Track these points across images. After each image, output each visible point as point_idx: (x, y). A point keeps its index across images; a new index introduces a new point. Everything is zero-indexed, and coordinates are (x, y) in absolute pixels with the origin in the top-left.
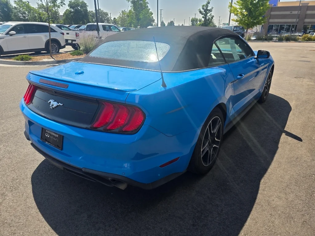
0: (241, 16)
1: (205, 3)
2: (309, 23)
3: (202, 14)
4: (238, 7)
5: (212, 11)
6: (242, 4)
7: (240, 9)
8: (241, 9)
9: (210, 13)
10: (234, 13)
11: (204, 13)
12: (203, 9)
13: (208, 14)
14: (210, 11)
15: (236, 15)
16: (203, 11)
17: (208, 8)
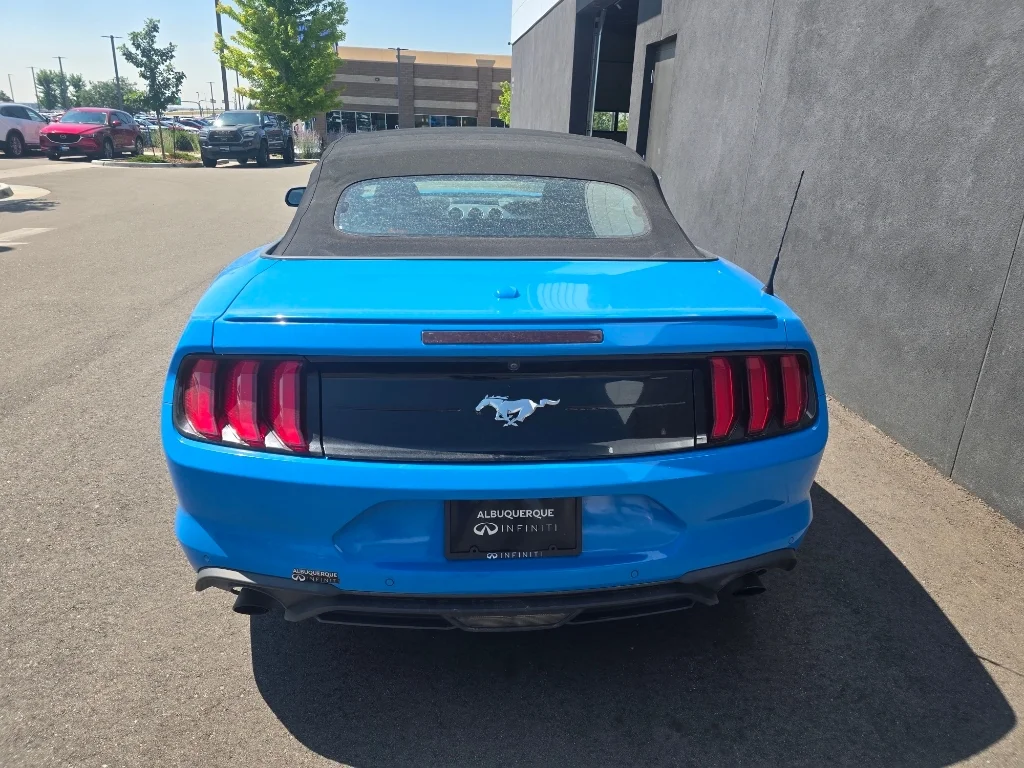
0: (262, 81)
1: (141, 28)
2: (424, 110)
3: (138, 64)
4: (246, 51)
5: (172, 57)
6: (260, 42)
7: (255, 58)
8: (260, 58)
9: (166, 64)
10: (237, 69)
11: (145, 59)
12: (138, 47)
13: (162, 67)
14: (167, 55)
15: (249, 75)
16: (139, 52)
17: (156, 46)
